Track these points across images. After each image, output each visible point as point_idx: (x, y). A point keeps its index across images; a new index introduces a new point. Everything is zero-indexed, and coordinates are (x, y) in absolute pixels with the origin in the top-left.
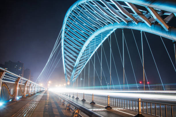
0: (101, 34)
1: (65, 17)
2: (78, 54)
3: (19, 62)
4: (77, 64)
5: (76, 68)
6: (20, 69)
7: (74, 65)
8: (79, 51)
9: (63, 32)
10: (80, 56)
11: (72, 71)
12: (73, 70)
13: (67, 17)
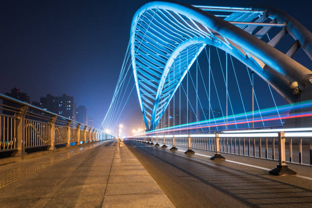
0: (186, 50)
1: (132, 25)
2: (159, 79)
3: (64, 95)
4: (159, 94)
5: (159, 100)
6: (68, 107)
7: (155, 96)
8: (161, 74)
9: (133, 47)
10: (163, 82)
11: (152, 107)
12: (154, 104)
13: (136, 25)
